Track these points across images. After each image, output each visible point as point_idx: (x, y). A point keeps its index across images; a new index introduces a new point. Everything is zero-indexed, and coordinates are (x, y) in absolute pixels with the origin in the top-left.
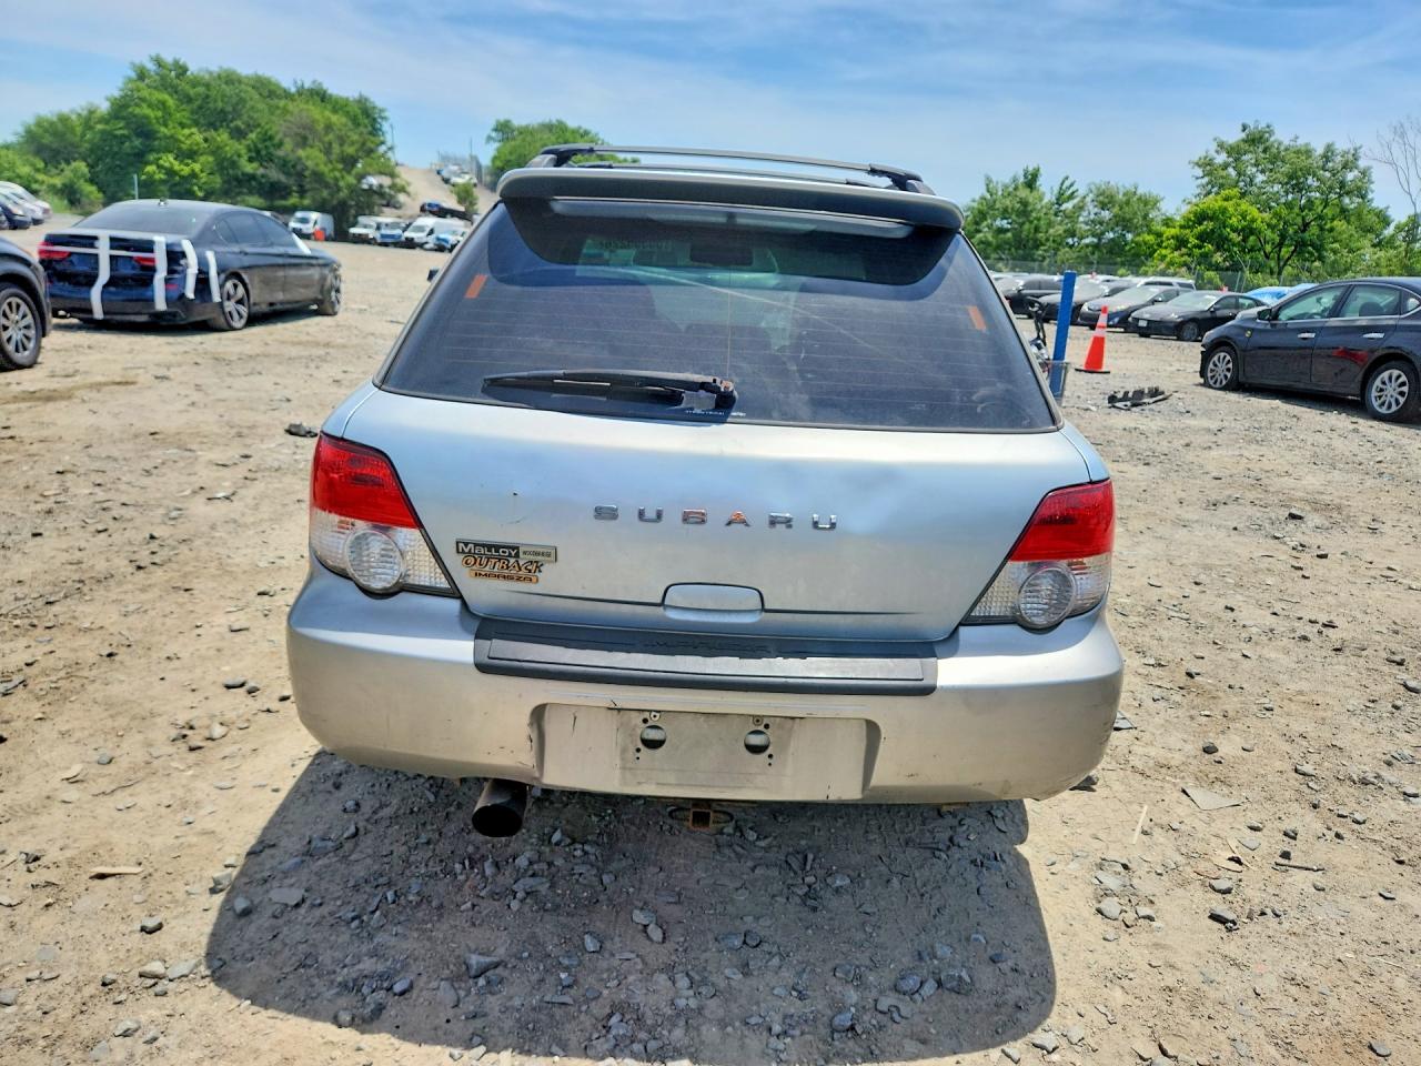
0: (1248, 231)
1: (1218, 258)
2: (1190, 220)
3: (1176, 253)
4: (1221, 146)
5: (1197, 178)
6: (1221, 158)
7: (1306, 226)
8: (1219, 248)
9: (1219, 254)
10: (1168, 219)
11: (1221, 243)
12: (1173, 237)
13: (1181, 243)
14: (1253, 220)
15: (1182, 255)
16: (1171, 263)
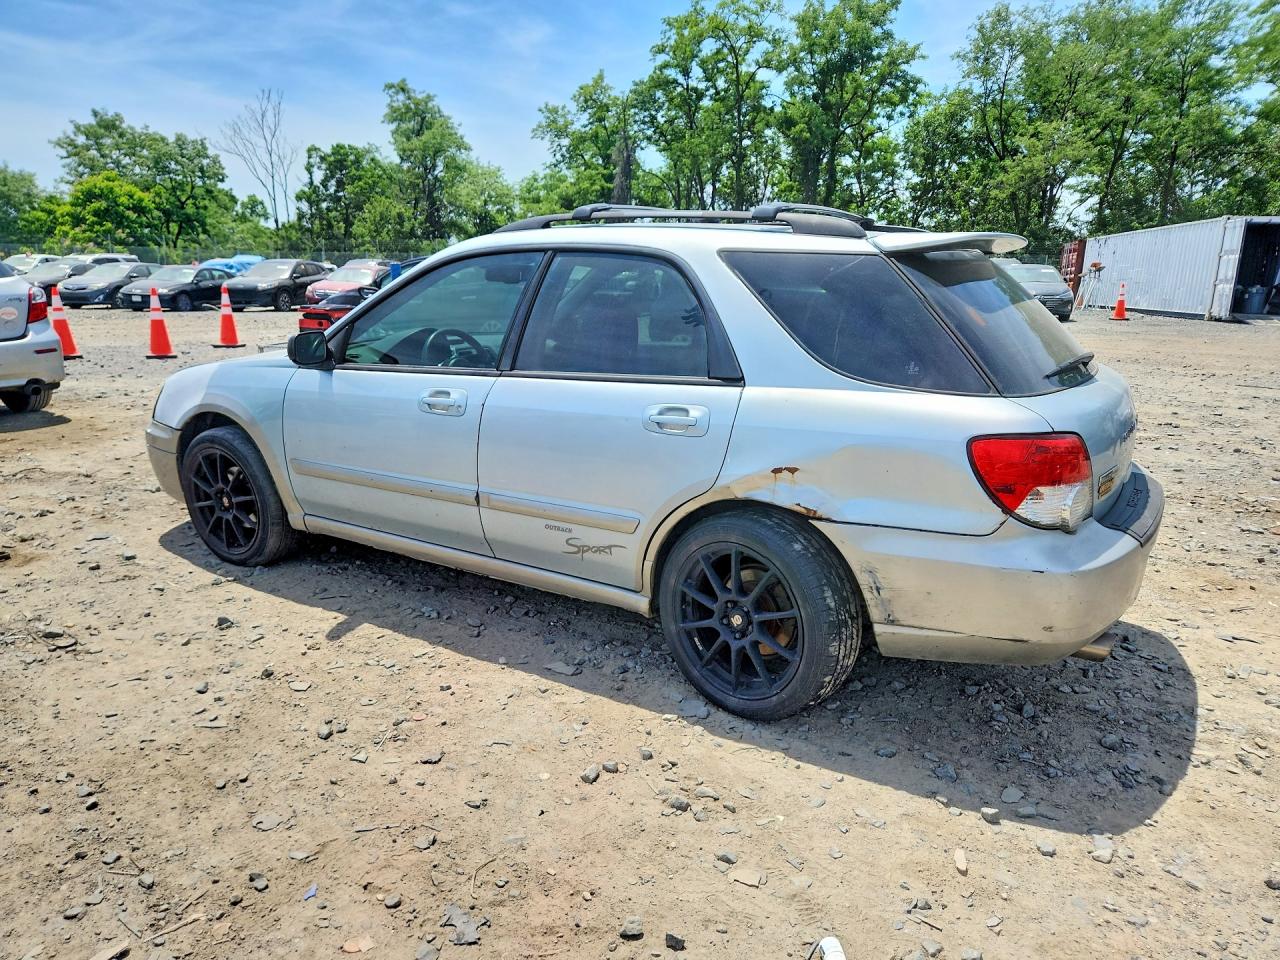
0: (139, 209)
1: (120, 234)
2: (79, 198)
3: (77, 230)
4: (78, 128)
5: (62, 158)
6: (81, 140)
7: (182, 205)
8: (119, 225)
9: (120, 231)
10: (51, 197)
11: (120, 221)
12: (67, 214)
13: (77, 221)
14: (141, 200)
15: (84, 232)
16: (75, 240)
